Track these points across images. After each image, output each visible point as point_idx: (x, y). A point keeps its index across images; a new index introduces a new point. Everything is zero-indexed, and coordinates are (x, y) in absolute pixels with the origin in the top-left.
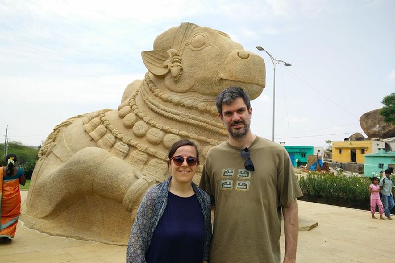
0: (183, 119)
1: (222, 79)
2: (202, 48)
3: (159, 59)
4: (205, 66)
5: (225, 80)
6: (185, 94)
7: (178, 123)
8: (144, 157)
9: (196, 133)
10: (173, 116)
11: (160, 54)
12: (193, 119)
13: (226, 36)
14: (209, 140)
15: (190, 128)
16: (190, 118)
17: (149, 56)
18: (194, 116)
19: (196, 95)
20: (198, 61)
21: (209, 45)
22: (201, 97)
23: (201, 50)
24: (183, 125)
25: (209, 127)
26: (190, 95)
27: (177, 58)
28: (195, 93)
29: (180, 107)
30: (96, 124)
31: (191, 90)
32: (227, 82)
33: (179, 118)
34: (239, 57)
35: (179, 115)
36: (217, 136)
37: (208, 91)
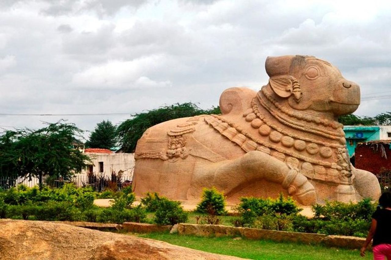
0: (307, 130)
1: (332, 101)
2: (315, 78)
3: (282, 85)
4: (319, 91)
5: (334, 102)
6: (304, 111)
7: (302, 133)
8: (283, 156)
9: (315, 139)
10: (299, 127)
11: (283, 81)
12: (313, 129)
13: (329, 65)
14: (324, 143)
15: (311, 135)
16: (311, 129)
17: (275, 83)
18: (314, 127)
19: (313, 112)
20: (314, 88)
21: (321, 76)
22: (317, 113)
23: (315, 79)
24: (306, 134)
25: (324, 134)
26: (309, 112)
27: (297, 85)
28: (312, 110)
29: (302, 121)
30: (234, 133)
31: (309, 108)
32: (335, 104)
33: (303, 129)
34: (344, 86)
35: (303, 127)
36: (329, 140)
37: (321, 109)
